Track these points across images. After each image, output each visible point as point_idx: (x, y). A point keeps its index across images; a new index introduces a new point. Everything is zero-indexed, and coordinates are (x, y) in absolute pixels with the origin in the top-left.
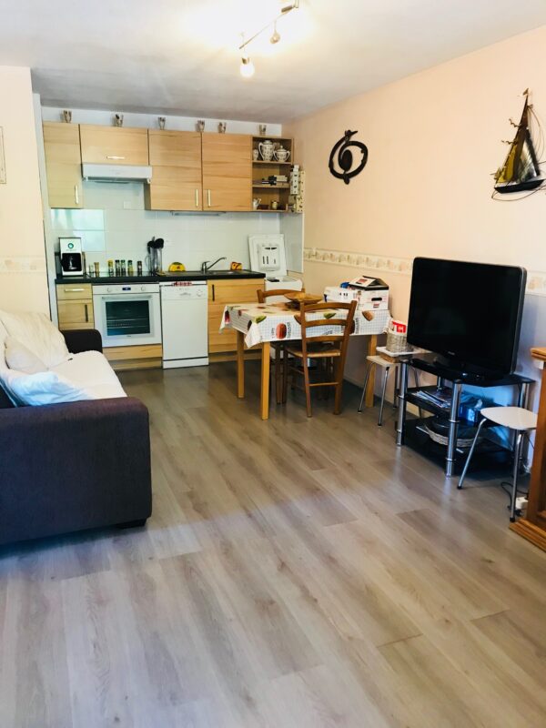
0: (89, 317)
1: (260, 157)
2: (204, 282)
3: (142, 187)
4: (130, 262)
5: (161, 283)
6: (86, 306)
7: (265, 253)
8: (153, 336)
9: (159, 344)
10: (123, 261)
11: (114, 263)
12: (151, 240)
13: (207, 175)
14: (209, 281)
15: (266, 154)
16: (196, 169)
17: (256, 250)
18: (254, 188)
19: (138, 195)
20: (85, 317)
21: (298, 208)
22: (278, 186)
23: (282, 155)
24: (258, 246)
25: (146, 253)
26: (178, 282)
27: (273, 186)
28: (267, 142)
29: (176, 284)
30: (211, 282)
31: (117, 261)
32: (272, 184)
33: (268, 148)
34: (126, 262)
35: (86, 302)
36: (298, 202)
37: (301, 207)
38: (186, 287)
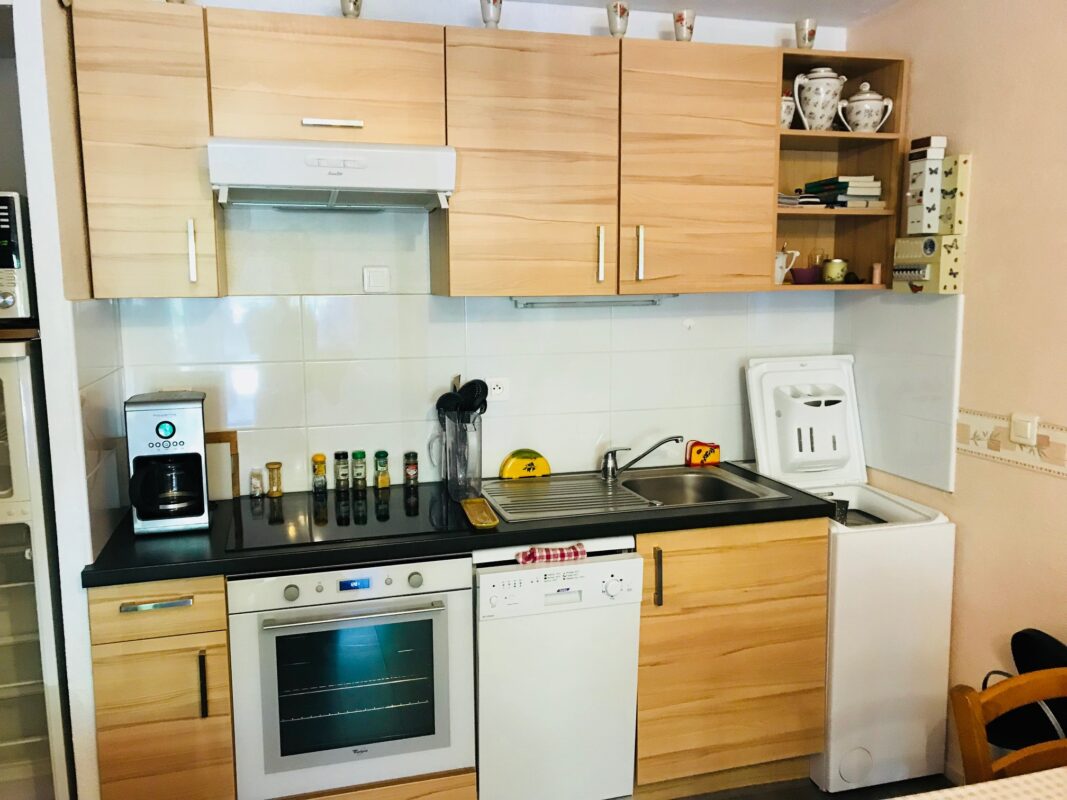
0: (212, 696)
1: (797, 123)
2: (626, 542)
3: (423, 223)
4: (382, 456)
5: (481, 556)
6: (202, 660)
7: (804, 417)
8: (447, 743)
9: (467, 771)
10: (359, 456)
11: (330, 461)
12: (447, 388)
13: (634, 178)
14: (642, 538)
15: (818, 111)
16: (600, 158)
17: (771, 409)
18: (781, 217)
19: (410, 246)
20: (196, 698)
21: (945, 279)
22: (854, 208)
23: (869, 113)
24: (778, 395)
25: (433, 426)
26: (540, 549)
27: (838, 211)
28: (823, 71)
29: (531, 557)
30: (649, 541)
31: (341, 456)
32: (831, 203)
33: (824, 89)
34: (370, 458)
35: (202, 641)
36: (946, 261)
37: (953, 274)
38: (568, 567)
